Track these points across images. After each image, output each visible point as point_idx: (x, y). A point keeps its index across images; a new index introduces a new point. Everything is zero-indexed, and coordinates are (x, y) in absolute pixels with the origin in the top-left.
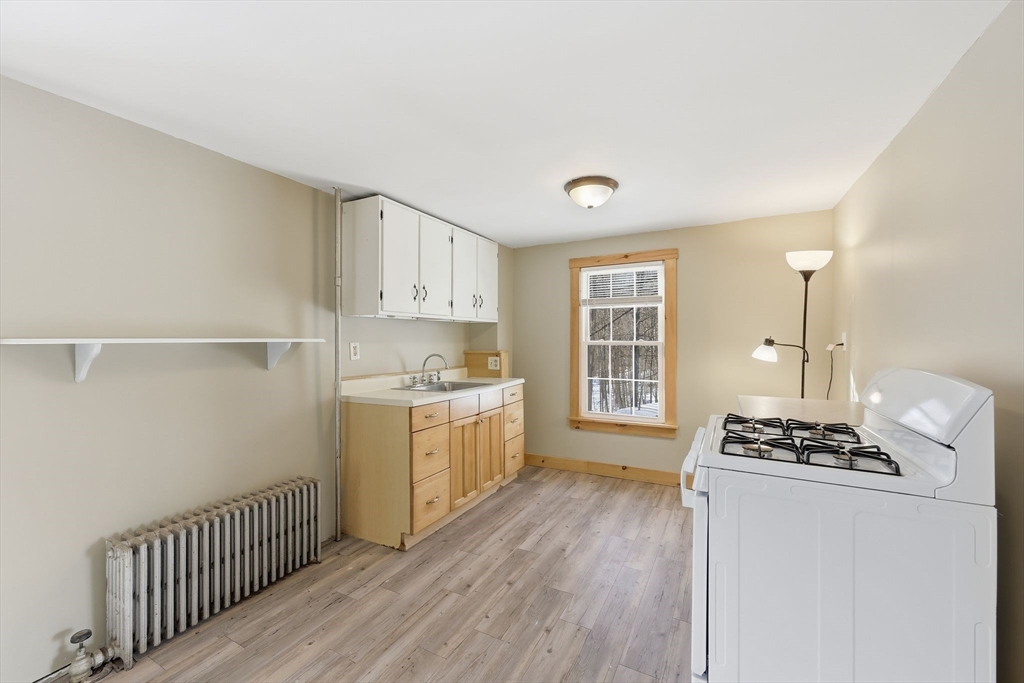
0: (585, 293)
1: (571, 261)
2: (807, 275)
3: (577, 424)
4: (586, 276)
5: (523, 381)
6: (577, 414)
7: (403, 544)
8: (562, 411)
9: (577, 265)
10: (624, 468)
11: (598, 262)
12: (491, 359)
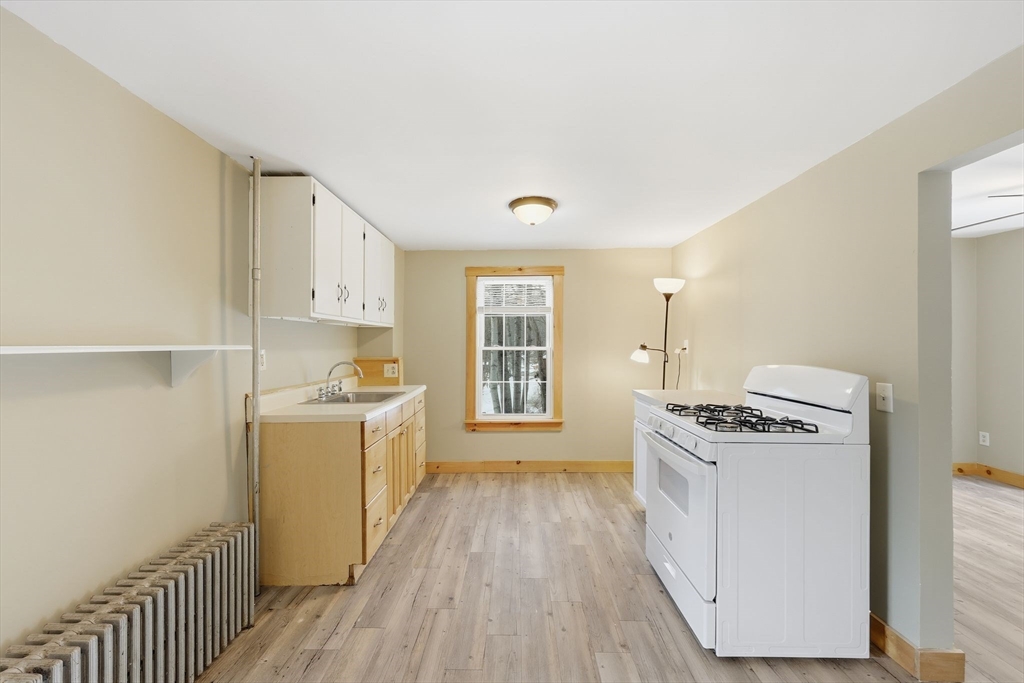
0: (480, 302)
1: (467, 269)
2: (668, 297)
3: (473, 427)
4: (483, 284)
5: (424, 388)
6: (474, 417)
7: (351, 577)
8: (459, 416)
9: (473, 273)
10: (518, 463)
11: (495, 272)
12: (387, 367)
